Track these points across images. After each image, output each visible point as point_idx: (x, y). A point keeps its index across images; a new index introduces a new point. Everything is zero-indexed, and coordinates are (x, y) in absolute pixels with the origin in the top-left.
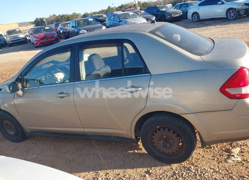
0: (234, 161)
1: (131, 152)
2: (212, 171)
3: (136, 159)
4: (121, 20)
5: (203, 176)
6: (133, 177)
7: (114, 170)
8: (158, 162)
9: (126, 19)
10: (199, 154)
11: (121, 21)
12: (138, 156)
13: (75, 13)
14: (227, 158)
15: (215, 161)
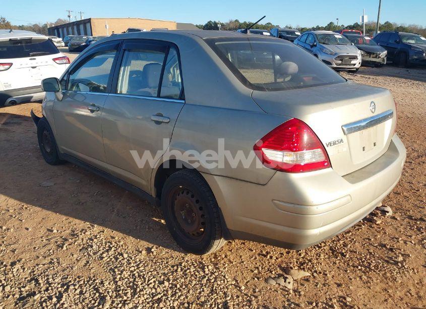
0: (279, 284)
1: (156, 219)
2: (234, 282)
3: (151, 230)
4: (315, 44)
5: (213, 283)
6: (127, 247)
7: (114, 232)
8: (175, 244)
9: (324, 43)
10: (241, 256)
11: (316, 46)
12: (159, 227)
13: (270, 23)
14: (275, 277)
15: (253, 274)
